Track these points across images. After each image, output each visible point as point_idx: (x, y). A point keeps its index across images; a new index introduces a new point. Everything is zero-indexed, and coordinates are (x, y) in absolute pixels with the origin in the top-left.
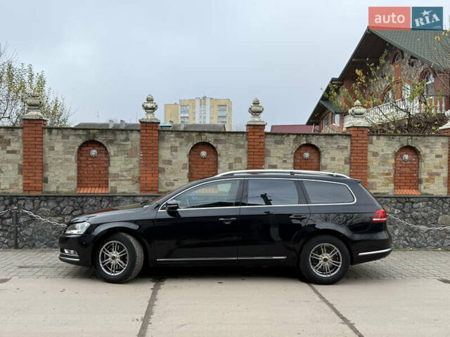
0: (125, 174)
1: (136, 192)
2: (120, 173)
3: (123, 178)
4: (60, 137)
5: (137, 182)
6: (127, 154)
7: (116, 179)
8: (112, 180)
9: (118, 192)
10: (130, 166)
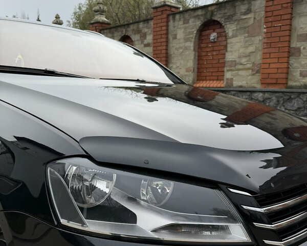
0: (244, 60)
1: (256, 85)
2: (238, 60)
3: (240, 67)
4: (181, 23)
5: (258, 72)
6: (248, 32)
7: (233, 68)
8: (228, 71)
9: (234, 85)
10: (251, 49)
